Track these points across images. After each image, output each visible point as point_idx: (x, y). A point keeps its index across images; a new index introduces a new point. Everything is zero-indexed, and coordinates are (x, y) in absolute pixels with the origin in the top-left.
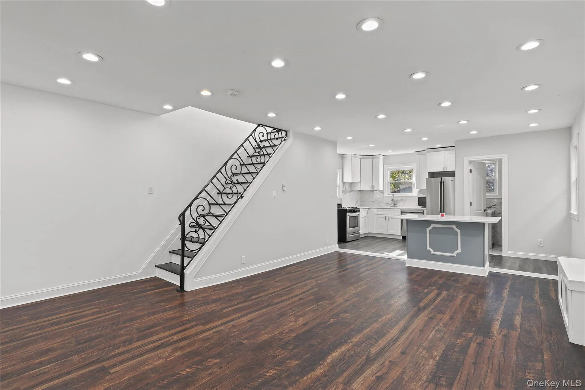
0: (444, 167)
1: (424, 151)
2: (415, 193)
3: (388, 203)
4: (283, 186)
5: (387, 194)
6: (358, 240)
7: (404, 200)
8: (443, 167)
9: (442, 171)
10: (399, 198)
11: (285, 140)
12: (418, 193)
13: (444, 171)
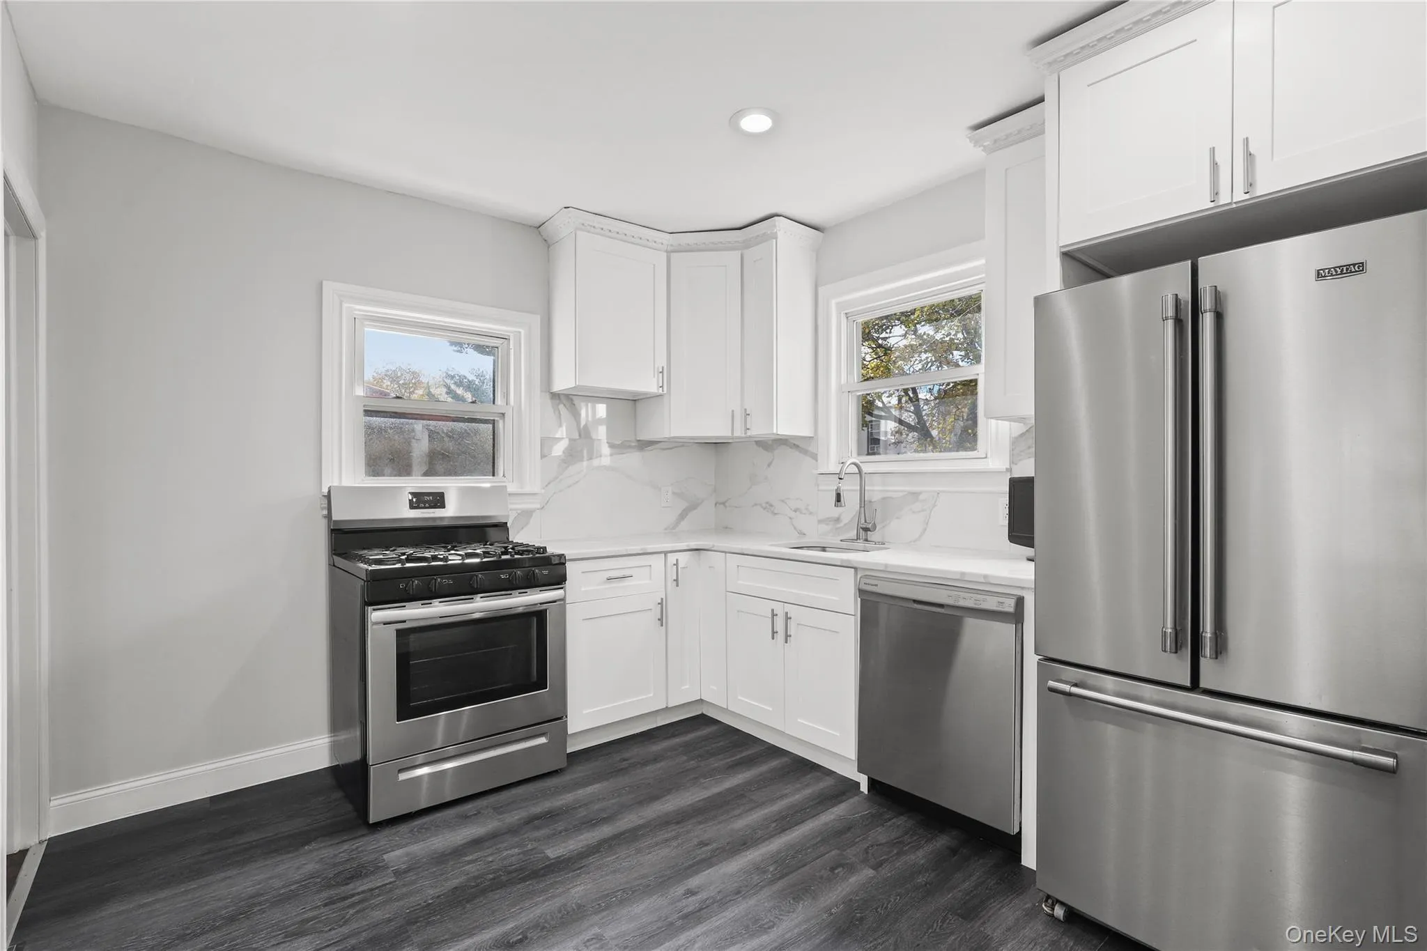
0: (1223, 159)
5: (832, 458)
7: (921, 497)
8: (1215, 166)
10: (897, 488)
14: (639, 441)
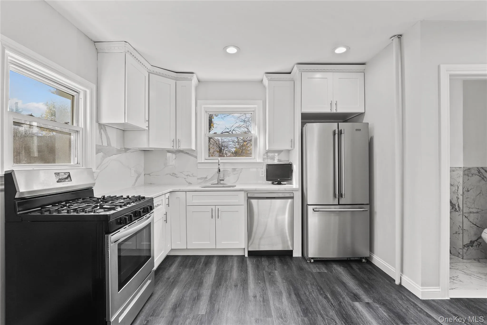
2: (258, 157)
3: (206, 178)
5: (202, 158)
7: (237, 170)
8: (331, 104)
9: (329, 111)
12: (264, 156)
13: (332, 111)
14: (125, 148)
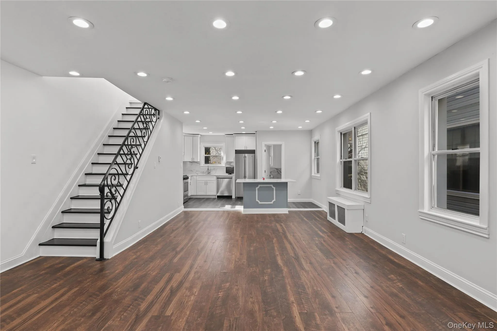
0: (245, 147)
1: (233, 135)
2: (223, 164)
3: (204, 172)
4: (159, 158)
5: (202, 164)
6: (187, 201)
7: (216, 169)
9: (244, 149)
10: (212, 168)
11: (158, 118)
12: (226, 163)
13: (245, 149)
